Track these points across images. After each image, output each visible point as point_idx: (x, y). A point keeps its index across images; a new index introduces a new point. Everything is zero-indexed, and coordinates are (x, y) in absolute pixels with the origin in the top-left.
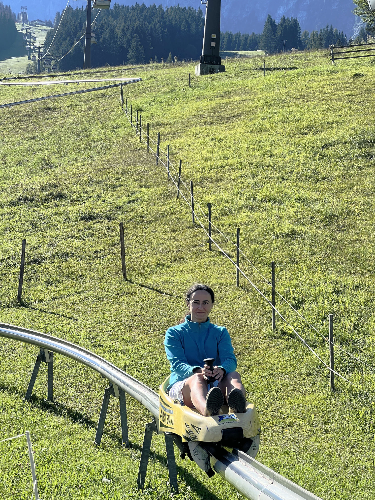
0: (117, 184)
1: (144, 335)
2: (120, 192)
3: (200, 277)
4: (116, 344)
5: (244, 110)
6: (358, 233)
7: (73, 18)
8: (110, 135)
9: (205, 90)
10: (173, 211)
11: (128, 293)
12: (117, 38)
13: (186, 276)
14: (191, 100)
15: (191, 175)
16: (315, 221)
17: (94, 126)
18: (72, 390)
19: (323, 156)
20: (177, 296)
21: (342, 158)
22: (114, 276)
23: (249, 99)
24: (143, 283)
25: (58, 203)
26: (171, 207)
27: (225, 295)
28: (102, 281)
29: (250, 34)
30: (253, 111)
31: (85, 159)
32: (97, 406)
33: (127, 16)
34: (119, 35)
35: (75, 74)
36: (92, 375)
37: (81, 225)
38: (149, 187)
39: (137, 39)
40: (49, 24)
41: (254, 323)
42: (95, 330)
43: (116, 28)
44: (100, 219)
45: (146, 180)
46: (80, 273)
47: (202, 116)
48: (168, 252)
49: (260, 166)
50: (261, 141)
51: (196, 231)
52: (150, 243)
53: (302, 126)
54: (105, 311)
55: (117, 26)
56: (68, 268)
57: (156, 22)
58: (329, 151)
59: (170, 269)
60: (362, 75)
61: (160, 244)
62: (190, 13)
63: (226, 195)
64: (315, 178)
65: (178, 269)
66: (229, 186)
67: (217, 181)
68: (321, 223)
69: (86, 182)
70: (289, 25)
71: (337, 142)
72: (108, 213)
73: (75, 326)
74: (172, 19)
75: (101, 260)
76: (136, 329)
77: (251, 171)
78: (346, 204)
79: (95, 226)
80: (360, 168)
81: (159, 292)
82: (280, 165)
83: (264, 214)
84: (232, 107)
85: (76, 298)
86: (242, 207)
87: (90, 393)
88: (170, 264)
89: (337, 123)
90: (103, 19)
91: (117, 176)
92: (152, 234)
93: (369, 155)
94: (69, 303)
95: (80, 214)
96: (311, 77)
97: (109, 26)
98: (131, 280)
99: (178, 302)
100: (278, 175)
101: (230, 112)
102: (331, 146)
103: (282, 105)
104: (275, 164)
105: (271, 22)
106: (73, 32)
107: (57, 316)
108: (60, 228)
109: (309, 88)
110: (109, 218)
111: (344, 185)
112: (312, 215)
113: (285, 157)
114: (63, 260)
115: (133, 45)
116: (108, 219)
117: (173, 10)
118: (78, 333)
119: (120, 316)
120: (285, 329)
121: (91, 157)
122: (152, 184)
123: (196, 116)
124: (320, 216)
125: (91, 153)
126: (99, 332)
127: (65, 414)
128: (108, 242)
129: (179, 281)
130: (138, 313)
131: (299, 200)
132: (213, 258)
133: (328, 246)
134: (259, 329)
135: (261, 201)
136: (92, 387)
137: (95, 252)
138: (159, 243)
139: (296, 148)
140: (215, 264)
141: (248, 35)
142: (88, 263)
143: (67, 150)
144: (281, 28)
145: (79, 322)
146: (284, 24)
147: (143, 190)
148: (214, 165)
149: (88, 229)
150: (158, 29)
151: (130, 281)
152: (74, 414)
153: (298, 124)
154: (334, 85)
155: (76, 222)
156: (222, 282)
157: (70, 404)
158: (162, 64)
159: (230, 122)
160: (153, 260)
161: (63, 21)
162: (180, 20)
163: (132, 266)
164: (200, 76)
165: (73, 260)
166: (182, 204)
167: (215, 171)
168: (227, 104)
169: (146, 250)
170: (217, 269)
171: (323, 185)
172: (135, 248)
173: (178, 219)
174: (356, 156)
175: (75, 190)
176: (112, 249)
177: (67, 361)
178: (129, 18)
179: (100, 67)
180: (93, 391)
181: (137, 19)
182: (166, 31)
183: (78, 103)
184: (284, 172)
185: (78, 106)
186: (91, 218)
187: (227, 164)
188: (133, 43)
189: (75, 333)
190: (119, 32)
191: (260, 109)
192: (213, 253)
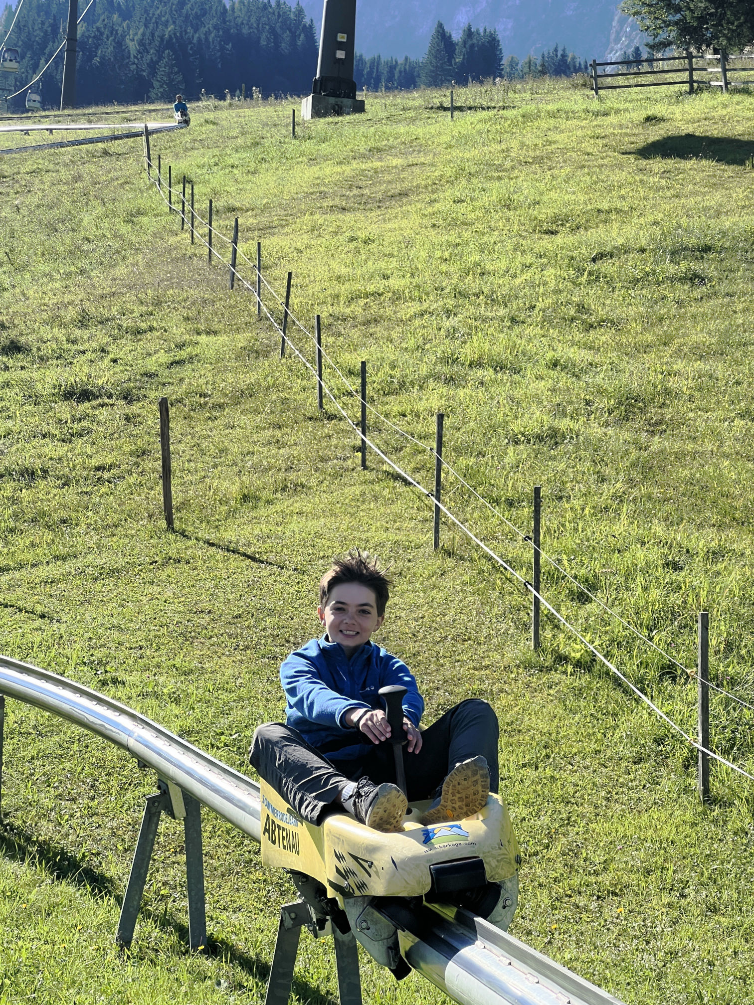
0: (144, 326)
1: (224, 658)
2: (149, 342)
3: (345, 527)
4: (156, 678)
5: (415, 184)
6: (695, 438)
7: (39, 16)
8: (124, 229)
9: (328, 143)
10: (273, 385)
11: (179, 561)
12: (129, 57)
13: (314, 525)
14: (298, 163)
15: (308, 311)
16: (597, 409)
17: (87, 211)
18: (48, 792)
19: (595, 278)
20: (296, 570)
21: (638, 281)
22: (145, 522)
23: (424, 164)
24: (212, 538)
25: (11, 363)
26: (267, 375)
27: (409, 569)
28: (115, 532)
29: (401, 61)
30: (435, 186)
31: (69, 275)
32: (114, 834)
33: (151, 15)
34: (133, 52)
35: (42, 117)
36: (99, 754)
37: (64, 410)
38: (215, 333)
39: (169, 59)
41: (485, 634)
42: (104, 646)
43: (128, 37)
44: (108, 397)
45: (207, 320)
46: (64, 514)
47: (323, 195)
48: (266, 470)
49: (460, 294)
50: (458, 245)
51: (329, 427)
52: (223, 451)
53: (544, 216)
54: (124, 600)
55: (128, 33)
56: (34, 502)
57: (209, 28)
58: (607, 267)
59: (272, 508)
60: (662, 120)
61: (248, 453)
62: (279, 12)
63: (390, 353)
64: (584, 322)
65: (291, 508)
66: (394, 335)
67: (367, 323)
68: (610, 414)
69: (73, 321)
70: (480, 43)
71: (625, 250)
72: (125, 385)
73: (53, 635)
74: (242, 23)
75: (112, 486)
76: (203, 643)
77: (441, 303)
78: (660, 376)
79: (97, 412)
80: (680, 303)
81: (253, 559)
82: (504, 293)
83: (481, 393)
84: (387, 177)
85: (55, 570)
86: (427, 377)
87: (96, 802)
88: (271, 497)
89: (618, 211)
90: (102, 18)
91: (144, 308)
92: (227, 431)
93: (696, 276)
94: (37, 580)
95: (60, 386)
96: (552, 122)
97: (112, 33)
98: (184, 531)
99: (298, 583)
100: (502, 312)
101: (383, 187)
102: (611, 256)
103: (496, 174)
104: (494, 292)
105: (442, 36)
106: (38, 44)
107: (9, 610)
108: (16, 416)
109: (551, 143)
110: (128, 397)
111: (649, 338)
112: (587, 397)
113: (514, 276)
114: (23, 485)
115: (163, 73)
116: (125, 398)
117: (244, 5)
118: (61, 651)
119: (162, 613)
120: (563, 650)
121: (82, 272)
122: (221, 326)
123: (312, 193)
124: (605, 400)
125: (83, 263)
126: (113, 649)
127: (34, 857)
128: (127, 449)
129: (297, 536)
130: (206, 606)
131: (555, 365)
132: (371, 486)
133: (634, 465)
134: (499, 648)
135: (470, 365)
136: (101, 787)
137: (98, 469)
138: (245, 451)
139: (536, 258)
140: (376, 498)
141: (396, 62)
142: (82, 492)
143: (29, 257)
144: (464, 50)
145: (65, 625)
146: (470, 42)
147: (203, 339)
148: (359, 290)
149: (80, 420)
150: (213, 41)
151: (183, 534)
152: (55, 855)
153: (535, 212)
154: (603, 137)
155: (53, 404)
156: (397, 538)
157: (45, 831)
158: (228, 101)
159: (386, 208)
160: (234, 489)
161: (18, 22)
162: (258, 26)
163: (185, 500)
164: (312, 121)
165: (46, 485)
166: (291, 370)
167: (362, 302)
168: (376, 172)
169: (215, 466)
170: (382, 510)
171: (603, 337)
172: (190, 461)
173: (285, 401)
174: (668, 278)
175: (49, 337)
176: (137, 464)
177: (37, 720)
178: (154, 19)
179: (97, 105)
180: (104, 795)
181: (171, 22)
182: (229, 46)
183: (51, 167)
184: (515, 307)
185: (50, 173)
186: (85, 395)
187: (388, 289)
188: (162, 69)
189: (54, 651)
190: (132, 46)
191: (447, 182)
192: (370, 475)
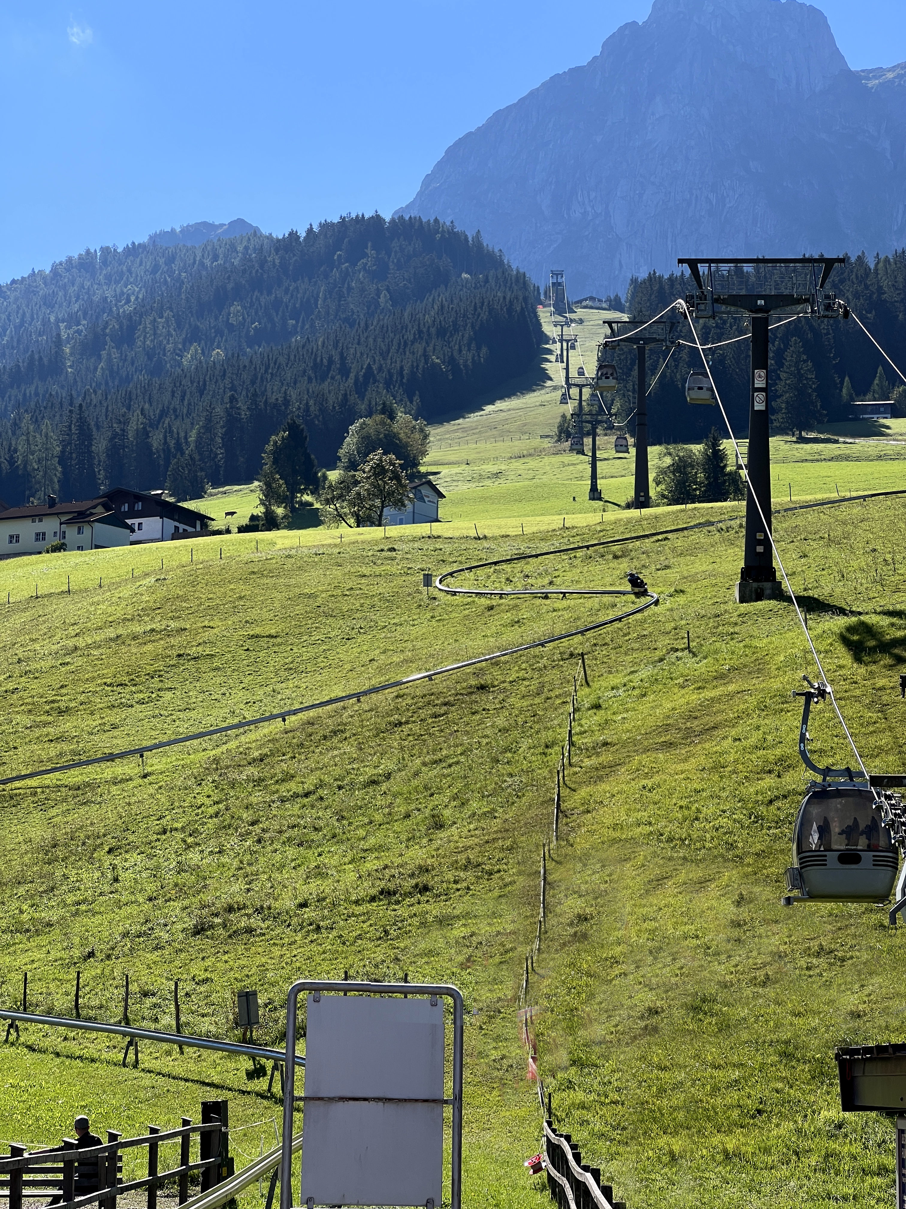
40: (616, 305)
115: (790, 363)
164: (737, 605)
188: (790, 357)
